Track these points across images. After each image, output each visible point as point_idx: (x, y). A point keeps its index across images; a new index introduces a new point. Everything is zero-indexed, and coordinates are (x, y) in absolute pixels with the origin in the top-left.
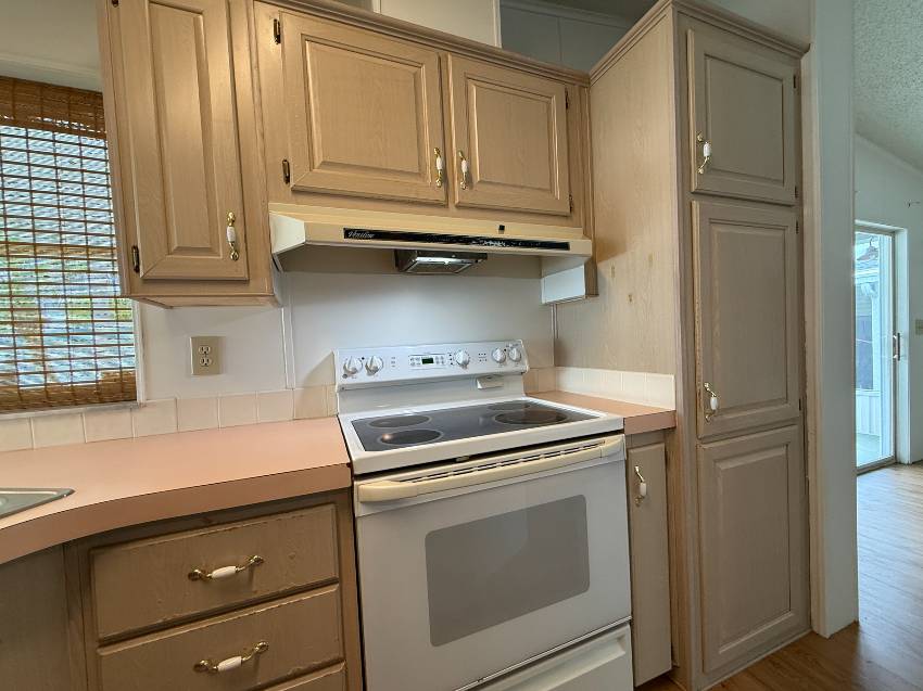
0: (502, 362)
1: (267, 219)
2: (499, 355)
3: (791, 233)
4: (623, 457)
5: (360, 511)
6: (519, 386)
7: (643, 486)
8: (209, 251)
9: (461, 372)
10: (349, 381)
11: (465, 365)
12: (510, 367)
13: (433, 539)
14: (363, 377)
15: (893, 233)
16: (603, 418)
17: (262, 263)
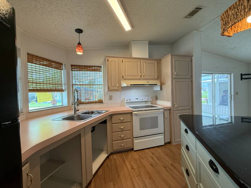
0: (148, 99)
1: (121, 83)
2: (147, 98)
3: (190, 82)
4: (163, 112)
5: (133, 115)
6: (150, 103)
7: (166, 116)
8: (115, 87)
9: (142, 101)
10: (127, 101)
11: (142, 100)
12: (149, 100)
13: (140, 119)
14: (129, 101)
15: (230, 74)
16: (160, 107)
17: (120, 88)
